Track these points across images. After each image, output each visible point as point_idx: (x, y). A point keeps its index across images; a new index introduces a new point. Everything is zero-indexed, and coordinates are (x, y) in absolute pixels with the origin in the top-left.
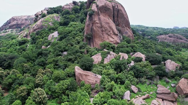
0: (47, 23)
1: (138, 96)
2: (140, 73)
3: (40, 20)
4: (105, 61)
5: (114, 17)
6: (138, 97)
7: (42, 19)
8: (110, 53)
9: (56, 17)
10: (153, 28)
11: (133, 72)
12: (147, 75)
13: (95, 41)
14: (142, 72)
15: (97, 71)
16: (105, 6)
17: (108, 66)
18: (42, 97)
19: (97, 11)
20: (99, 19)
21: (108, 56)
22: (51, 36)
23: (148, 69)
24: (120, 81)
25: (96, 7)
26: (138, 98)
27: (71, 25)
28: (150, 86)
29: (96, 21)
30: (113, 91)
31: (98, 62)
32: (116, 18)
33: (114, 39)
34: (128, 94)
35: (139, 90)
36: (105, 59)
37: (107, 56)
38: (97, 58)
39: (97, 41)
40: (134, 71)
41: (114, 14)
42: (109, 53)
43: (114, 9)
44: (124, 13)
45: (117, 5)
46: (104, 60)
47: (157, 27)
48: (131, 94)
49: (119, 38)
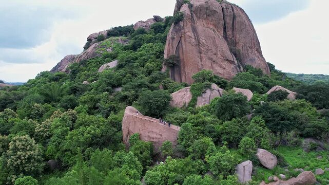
0: (103, 49)
1: (275, 178)
2: (283, 119)
3: (94, 45)
4: (198, 103)
5: (225, 28)
6: (278, 179)
7: (97, 43)
8: (212, 88)
9: (122, 41)
10: (314, 75)
11: (264, 117)
12: (302, 127)
13: (185, 72)
14: (288, 119)
15: (175, 119)
16: (206, 6)
17: (202, 111)
18: (25, 156)
19: (189, 13)
20: (194, 30)
21: (205, 92)
22: (105, 67)
23: (304, 113)
24: (227, 140)
25: (189, 7)
26: (278, 182)
27: (144, 48)
28: (313, 153)
29: (187, 34)
30: (206, 159)
31: (182, 104)
32: (229, 33)
33: (224, 69)
34: (246, 168)
35: (281, 163)
36: (199, 98)
37: (203, 93)
38: (181, 97)
39: (189, 71)
40: (264, 114)
41: (225, 24)
42: (209, 87)
43: (226, 14)
44: (246, 21)
45: (232, 7)
46: (196, 100)
47: (322, 75)
48: (256, 168)
49: (237, 70)
